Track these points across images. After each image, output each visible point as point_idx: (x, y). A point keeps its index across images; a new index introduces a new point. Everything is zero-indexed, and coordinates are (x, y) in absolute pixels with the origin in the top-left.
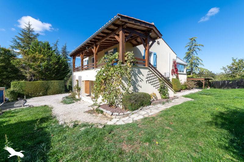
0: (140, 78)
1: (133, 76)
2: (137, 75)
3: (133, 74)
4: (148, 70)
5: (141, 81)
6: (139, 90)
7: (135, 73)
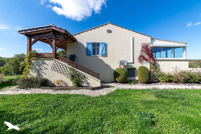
0: (44, 67)
1: (37, 66)
2: (42, 65)
3: (37, 65)
4: (54, 61)
5: (45, 69)
6: (43, 76)
7: (39, 64)
